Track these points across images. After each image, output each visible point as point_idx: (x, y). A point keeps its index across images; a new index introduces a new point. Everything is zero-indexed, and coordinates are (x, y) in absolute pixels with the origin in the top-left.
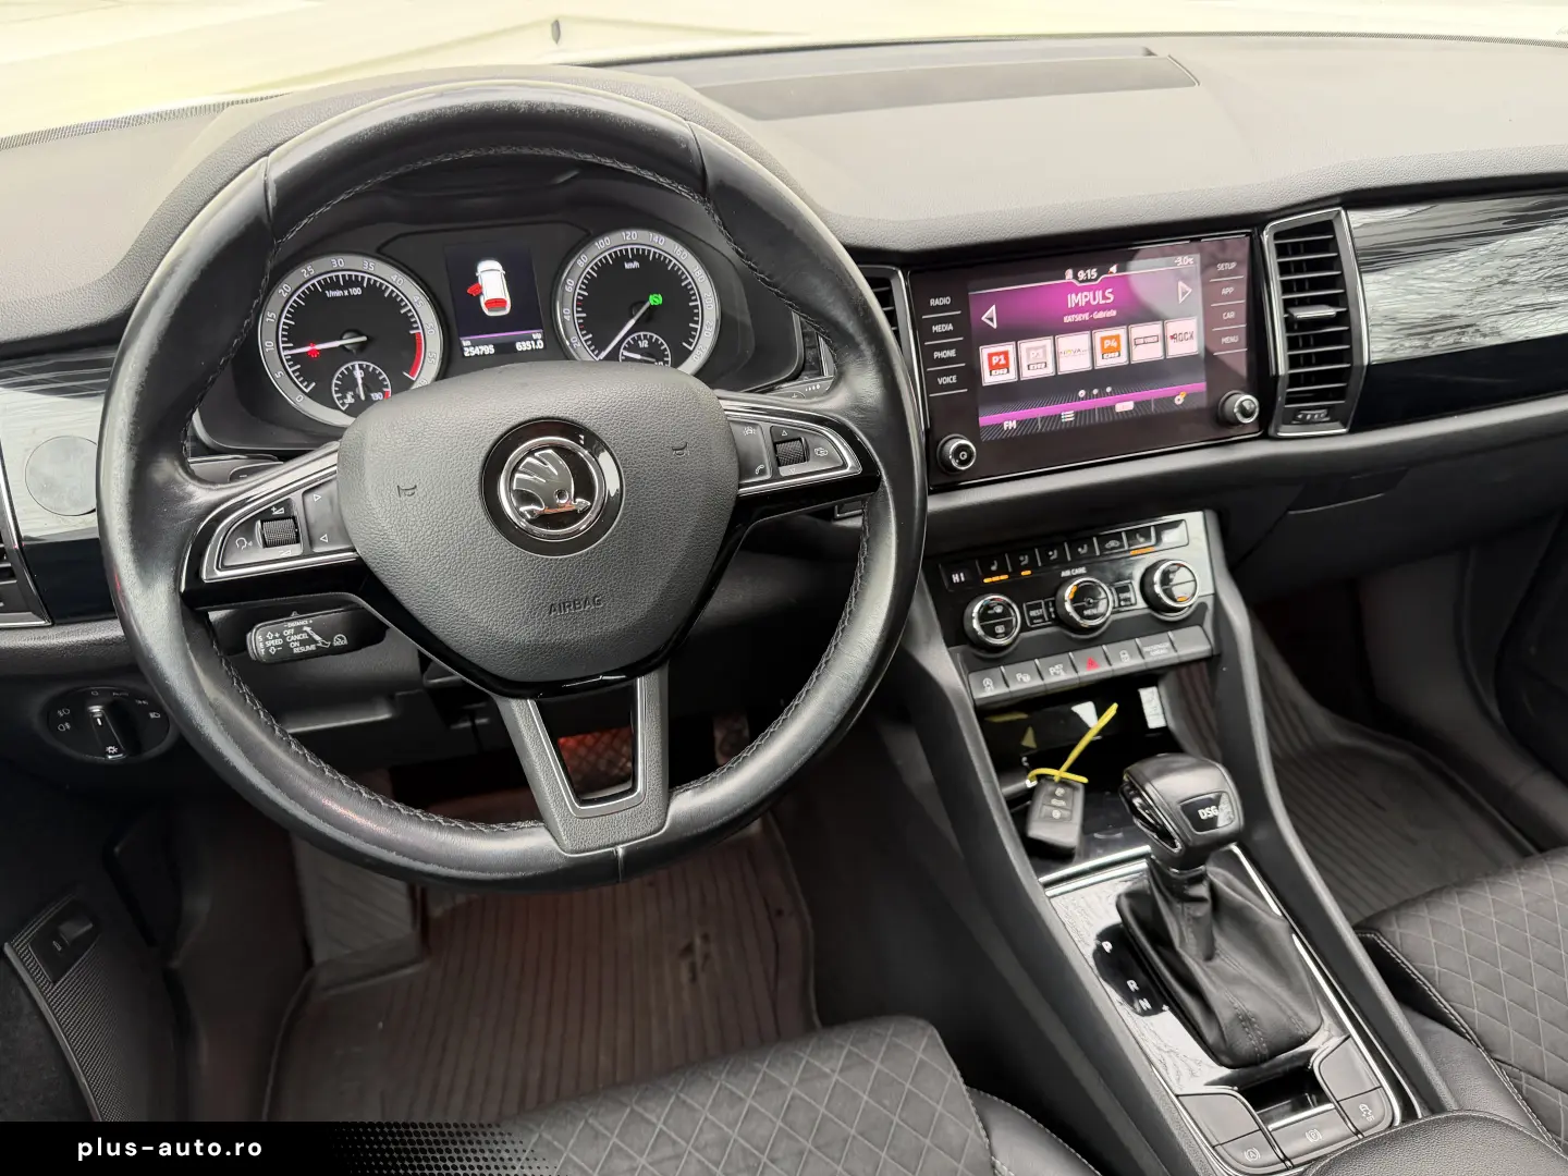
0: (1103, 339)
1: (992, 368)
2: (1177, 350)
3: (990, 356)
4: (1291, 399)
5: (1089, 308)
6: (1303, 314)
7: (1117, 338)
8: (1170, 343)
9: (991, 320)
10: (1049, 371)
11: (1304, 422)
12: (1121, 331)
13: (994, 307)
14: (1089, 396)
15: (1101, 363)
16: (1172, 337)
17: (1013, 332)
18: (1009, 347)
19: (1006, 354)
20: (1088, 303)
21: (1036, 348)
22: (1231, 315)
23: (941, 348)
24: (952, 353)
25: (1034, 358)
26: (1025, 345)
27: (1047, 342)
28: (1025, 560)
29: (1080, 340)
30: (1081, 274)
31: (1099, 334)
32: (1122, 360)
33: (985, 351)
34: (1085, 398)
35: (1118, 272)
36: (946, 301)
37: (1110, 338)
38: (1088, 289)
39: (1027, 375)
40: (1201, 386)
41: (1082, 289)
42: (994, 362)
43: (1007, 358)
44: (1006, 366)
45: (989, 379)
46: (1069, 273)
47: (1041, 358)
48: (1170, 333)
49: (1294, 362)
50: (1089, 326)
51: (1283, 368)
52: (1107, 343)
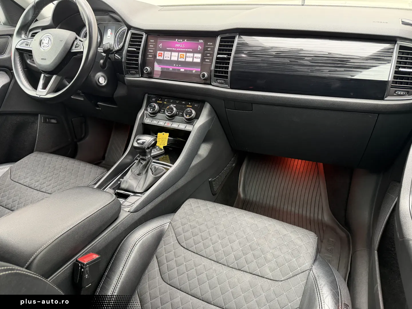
0: (181, 55)
1: (159, 56)
2: (196, 60)
3: (159, 53)
5: (179, 48)
6: (220, 56)
7: (184, 55)
8: (194, 58)
9: (160, 46)
10: (169, 59)
11: (218, 82)
12: (185, 54)
13: (161, 44)
14: (176, 66)
15: (179, 60)
16: (195, 57)
17: (164, 50)
18: (163, 52)
19: (162, 53)
20: (179, 46)
21: (167, 54)
22: (208, 55)
23: (150, 50)
24: (152, 51)
25: (167, 56)
26: (166, 53)
27: (170, 53)
28: (166, 100)
29: (176, 54)
30: (179, 40)
31: (180, 54)
32: (184, 60)
33: (158, 52)
34: (175, 66)
35: (187, 41)
36: (153, 41)
37: (182, 55)
38: (180, 44)
39: (165, 58)
40: (199, 70)
43: (162, 55)
44: (161, 56)
45: (158, 58)
46: (177, 40)
47: (168, 56)
48: (195, 56)
49: (216, 67)
50: (179, 52)
51: (213, 68)
52: (181, 56)
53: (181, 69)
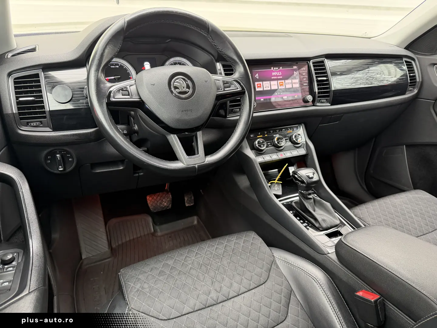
0: (280, 83)
2: (295, 86)
3: (257, 84)
4: (319, 97)
5: (276, 76)
6: (319, 79)
8: (293, 84)
9: (257, 77)
10: (269, 89)
11: (322, 102)
12: (283, 81)
13: (257, 74)
15: (280, 88)
16: (294, 83)
17: (262, 80)
18: (261, 83)
19: (260, 84)
20: (276, 75)
21: (266, 83)
22: (305, 79)
25: (266, 86)
26: (264, 83)
27: (269, 82)
28: (266, 133)
29: (275, 82)
30: (275, 68)
31: (279, 81)
32: (284, 87)
34: (277, 95)
35: (282, 68)
37: (281, 82)
38: (277, 72)
39: (265, 89)
40: (300, 94)
41: (275, 71)
42: (258, 86)
43: (261, 85)
44: (261, 87)
45: (258, 89)
46: (272, 68)
47: (268, 86)
49: (319, 89)
50: (277, 80)
51: (316, 90)
52: (281, 83)
53: (284, 97)
